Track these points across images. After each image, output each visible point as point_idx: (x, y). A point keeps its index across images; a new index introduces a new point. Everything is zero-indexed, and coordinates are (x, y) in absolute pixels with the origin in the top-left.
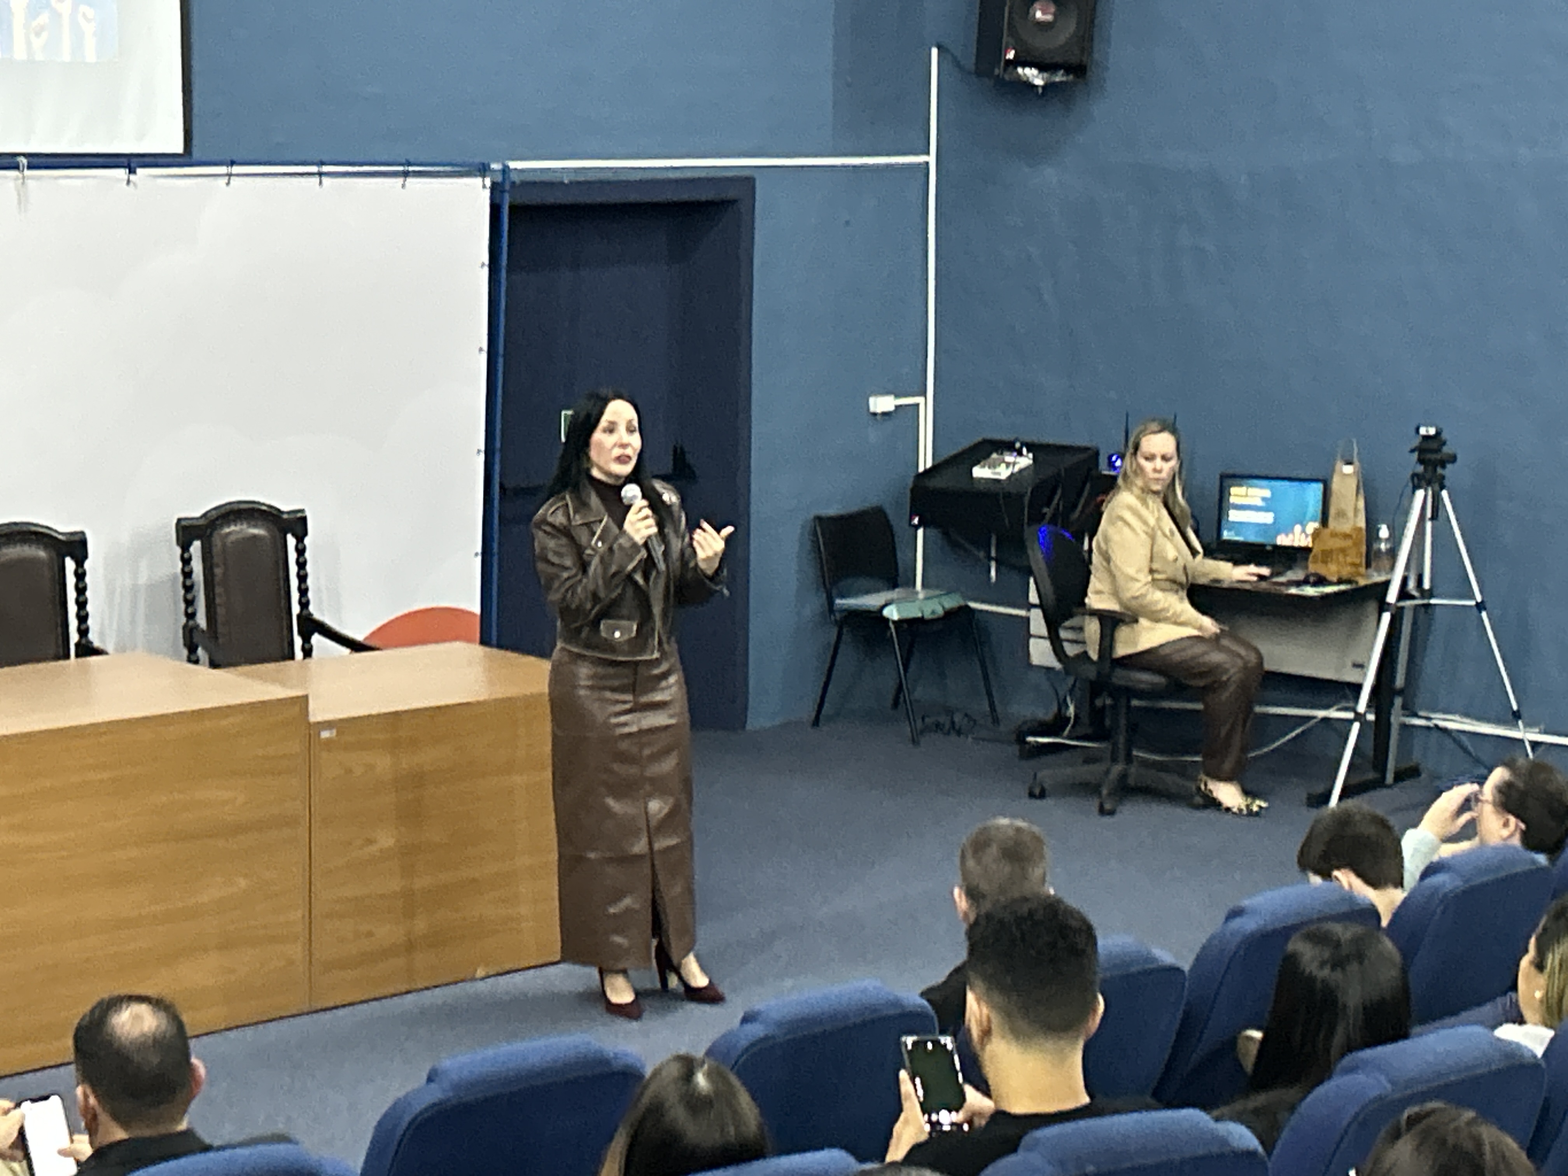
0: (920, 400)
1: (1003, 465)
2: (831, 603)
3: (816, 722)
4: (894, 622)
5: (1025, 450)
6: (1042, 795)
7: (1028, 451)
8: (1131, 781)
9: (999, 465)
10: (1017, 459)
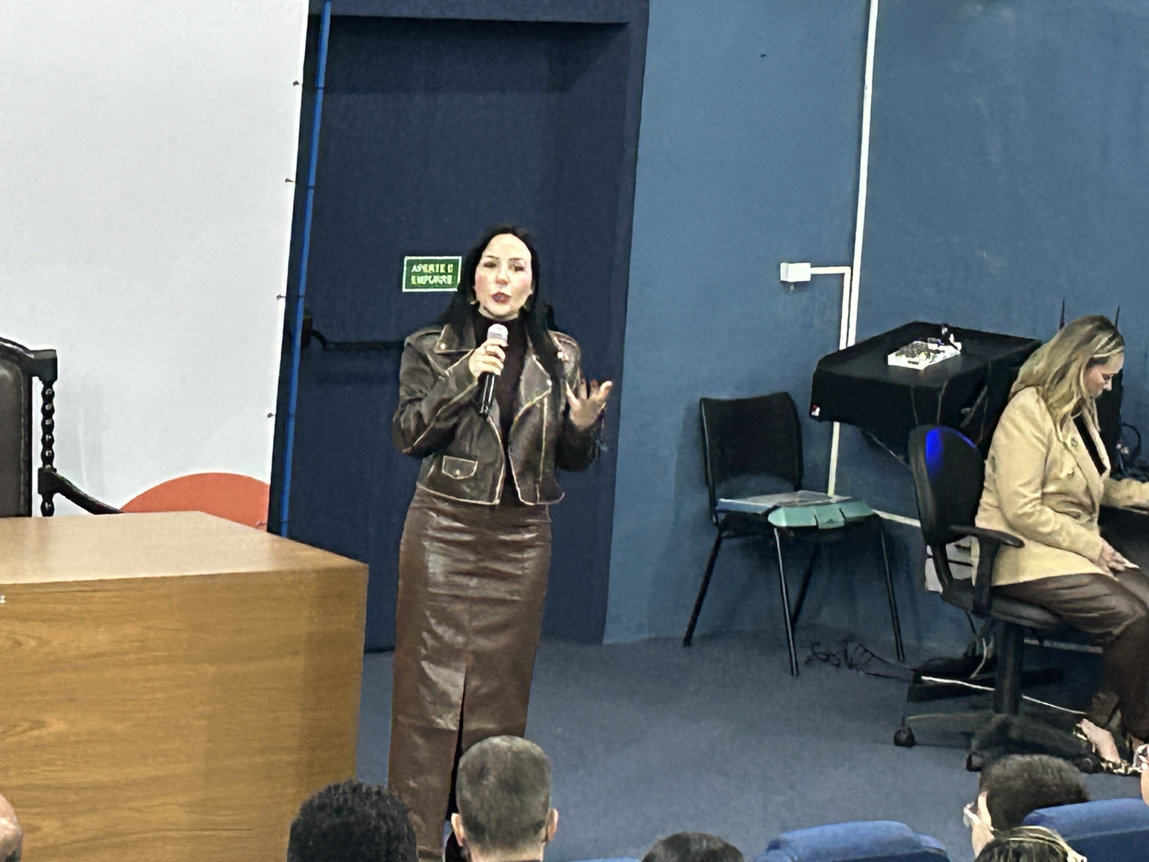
0: (846, 270)
1: (923, 355)
2: (713, 502)
3: (688, 641)
4: (780, 529)
5: (952, 338)
6: (910, 743)
7: (956, 340)
8: (1014, 734)
9: (919, 353)
10: (941, 348)
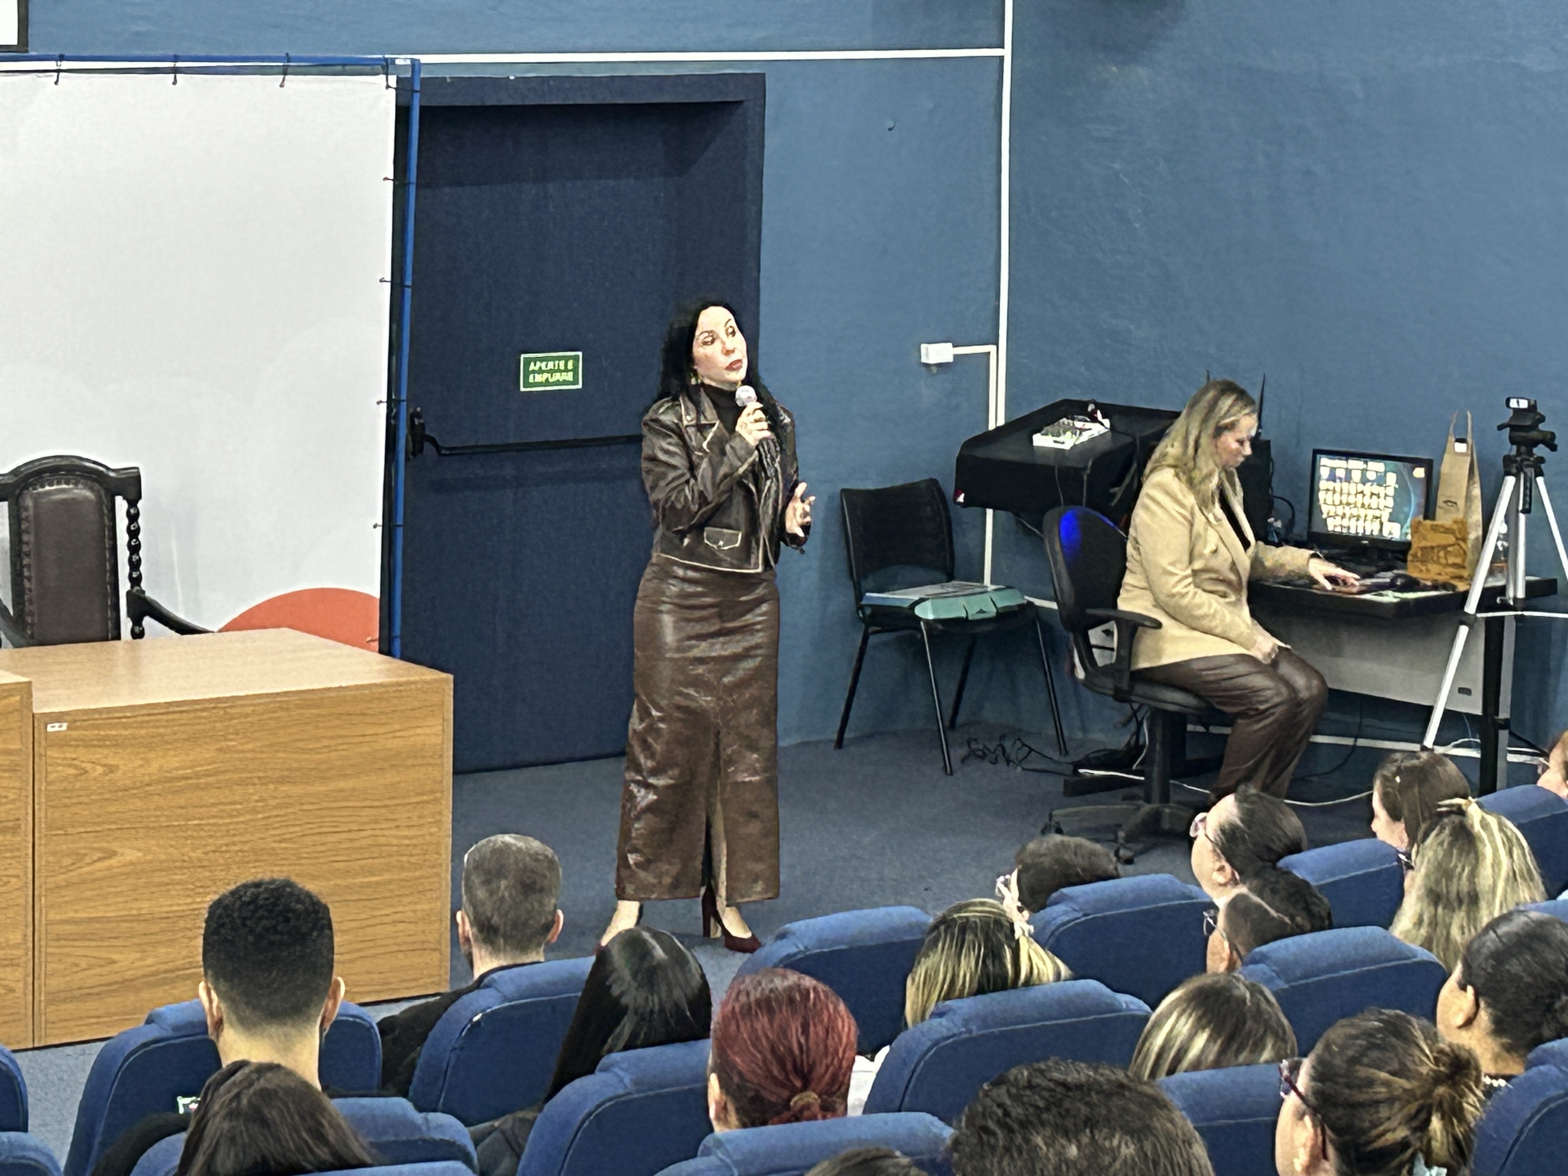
0: (991, 348)
1: (1069, 434)
2: (859, 596)
3: (840, 743)
4: (927, 622)
5: (1099, 415)
7: (1104, 417)
8: (1166, 825)
9: (1064, 433)
10: (1088, 425)
